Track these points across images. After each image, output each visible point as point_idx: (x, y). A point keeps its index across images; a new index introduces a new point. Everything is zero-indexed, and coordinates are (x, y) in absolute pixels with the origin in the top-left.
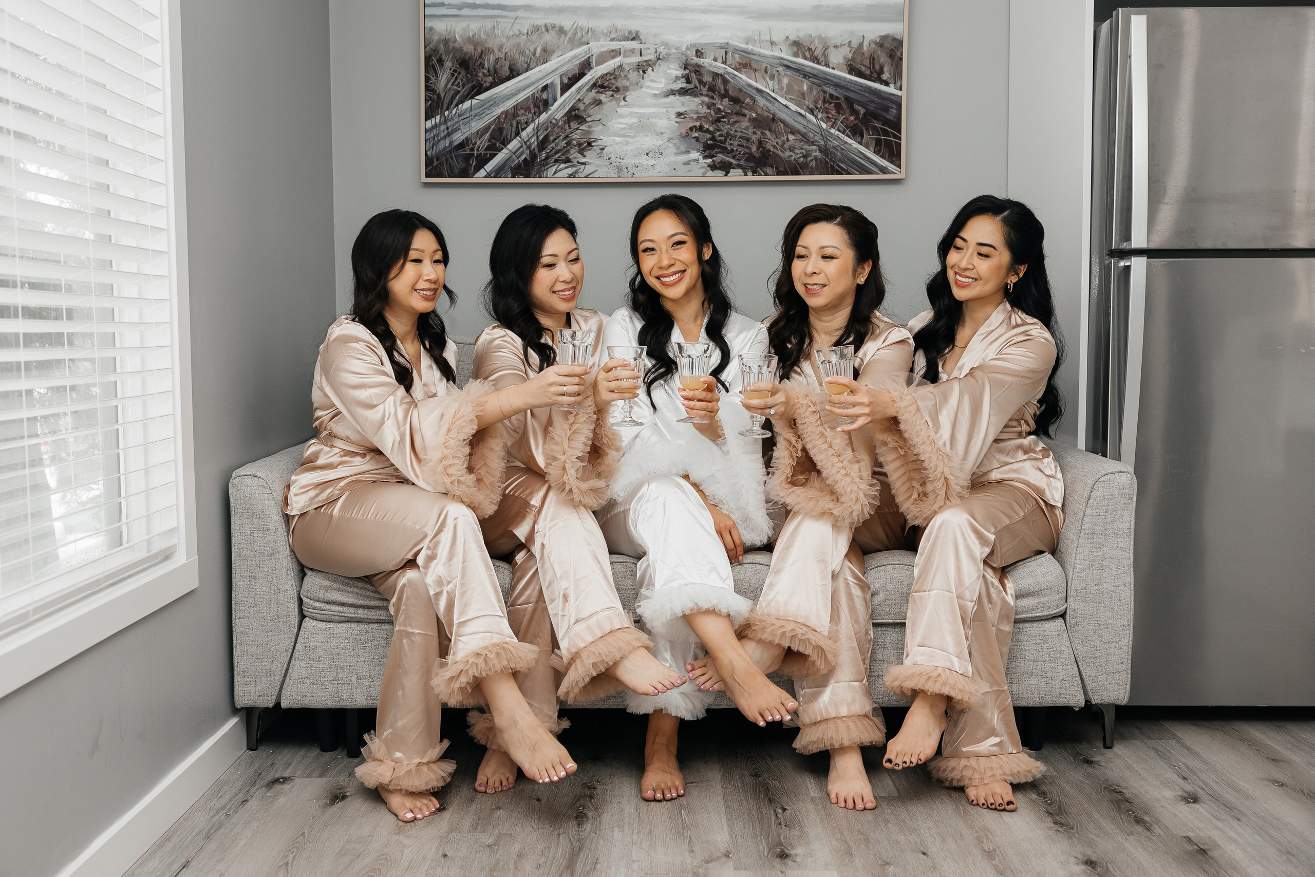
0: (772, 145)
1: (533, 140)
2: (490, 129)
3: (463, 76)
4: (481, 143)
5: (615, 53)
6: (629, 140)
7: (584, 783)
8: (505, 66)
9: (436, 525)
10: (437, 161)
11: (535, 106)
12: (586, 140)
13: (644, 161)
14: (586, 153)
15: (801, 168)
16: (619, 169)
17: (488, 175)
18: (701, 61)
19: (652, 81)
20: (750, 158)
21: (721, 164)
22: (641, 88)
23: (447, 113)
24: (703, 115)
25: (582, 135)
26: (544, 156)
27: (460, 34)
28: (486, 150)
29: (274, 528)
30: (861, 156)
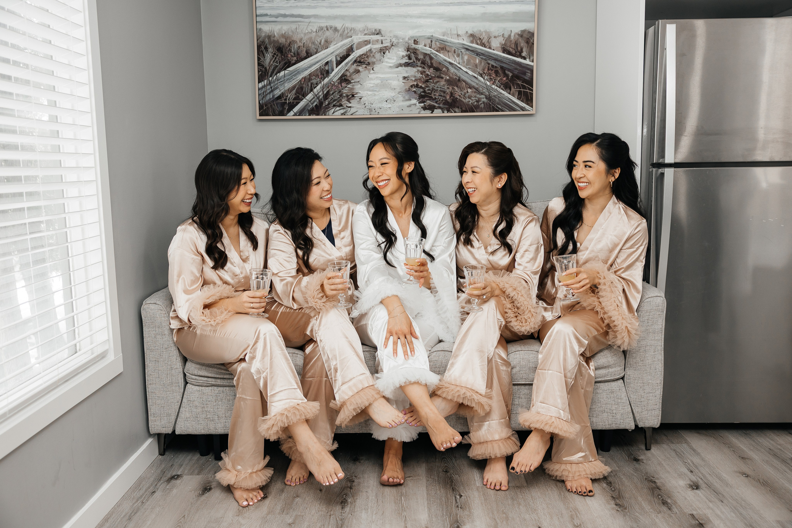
0: (458, 95)
1: (320, 94)
2: (295, 88)
3: (279, 57)
4: (291, 96)
5: (367, 42)
6: (376, 93)
8: (303, 51)
9: (254, 338)
10: (266, 106)
11: (322, 74)
12: (351, 93)
13: (385, 105)
14: (351, 101)
15: (475, 108)
16: (370, 110)
17: (295, 115)
18: (416, 46)
19: (389, 58)
20: (446, 103)
21: (429, 106)
22: (383, 62)
23: (270, 79)
24: (418, 78)
26: (327, 103)
27: (277, 32)
28: (293, 100)
30: (510, 101)
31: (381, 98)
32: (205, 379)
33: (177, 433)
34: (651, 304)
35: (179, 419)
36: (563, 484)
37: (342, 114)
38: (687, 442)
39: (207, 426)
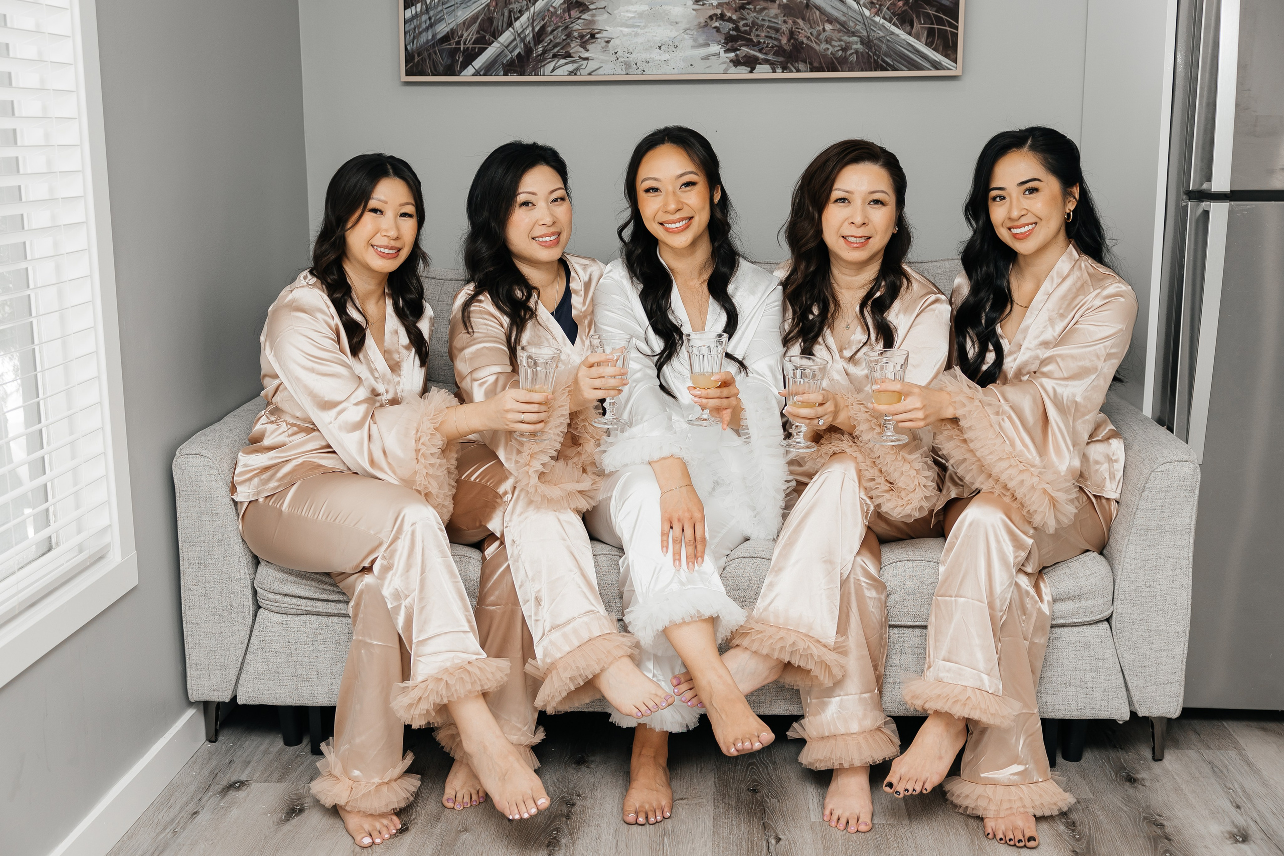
0: (806, 37)
1: (528, 32)
2: (478, 19)
4: (468, 35)
6: (639, 31)
7: (563, 798)
9: (392, 531)
10: (419, 56)
12: (588, 31)
13: (658, 56)
14: (589, 47)
15: (839, 63)
16: (627, 65)
17: (477, 73)
20: (780, 51)
21: (745, 59)
25: (585, 25)
26: (540, 50)
28: (473, 44)
29: (223, 512)
30: (910, 49)
31: (648, 41)
32: (294, 601)
33: (240, 701)
34: (1171, 476)
35: (243, 675)
36: (980, 823)
37: (571, 73)
38: (1237, 747)
39: (297, 689)
